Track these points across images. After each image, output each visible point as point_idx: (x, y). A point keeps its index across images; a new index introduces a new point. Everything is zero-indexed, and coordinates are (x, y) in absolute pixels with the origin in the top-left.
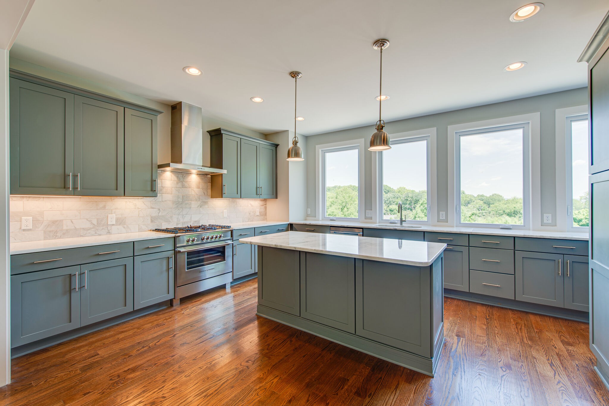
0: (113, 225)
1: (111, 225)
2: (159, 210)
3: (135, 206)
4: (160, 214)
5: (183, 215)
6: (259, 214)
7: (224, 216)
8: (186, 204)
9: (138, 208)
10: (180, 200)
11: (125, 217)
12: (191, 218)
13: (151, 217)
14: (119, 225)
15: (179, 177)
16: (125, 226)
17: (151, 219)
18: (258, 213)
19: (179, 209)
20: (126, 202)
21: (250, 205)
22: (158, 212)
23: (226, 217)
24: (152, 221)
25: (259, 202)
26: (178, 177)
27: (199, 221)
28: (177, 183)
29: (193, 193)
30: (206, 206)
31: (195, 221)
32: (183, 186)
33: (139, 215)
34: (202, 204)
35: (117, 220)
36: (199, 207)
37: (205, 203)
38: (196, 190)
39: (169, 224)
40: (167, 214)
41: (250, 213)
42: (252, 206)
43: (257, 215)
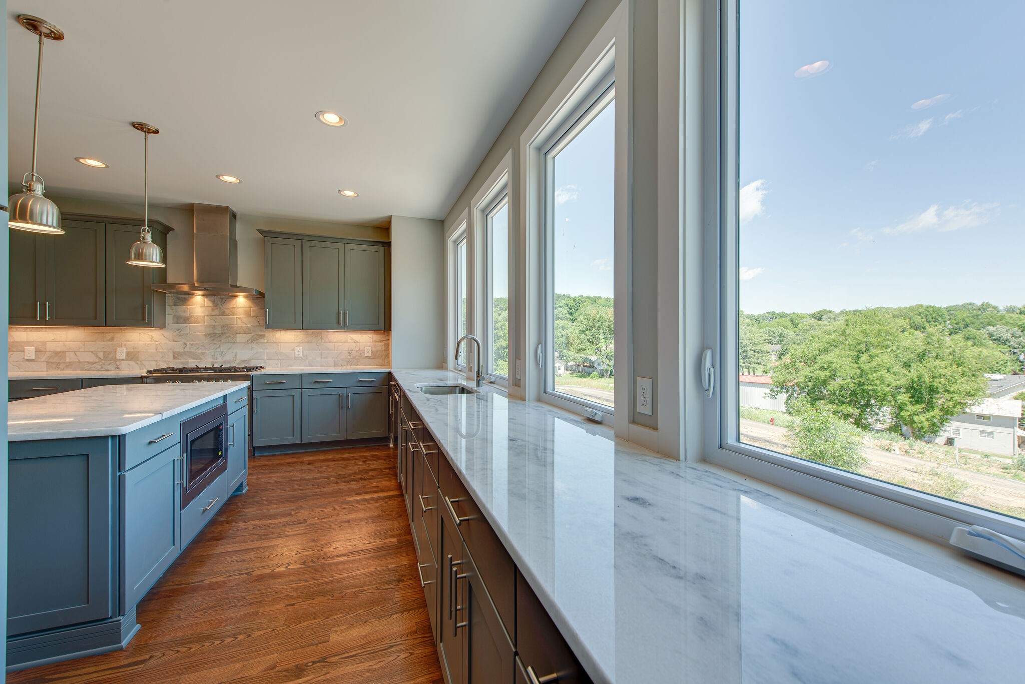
0: (123, 360)
1: (120, 359)
2: (185, 344)
3: (151, 338)
4: (187, 349)
5: (222, 352)
6: (370, 355)
7: (297, 355)
8: (227, 337)
9: (156, 341)
10: (218, 332)
11: (138, 352)
12: (236, 355)
13: (173, 352)
14: (131, 360)
15: (216, 302)
16: (138, 362)
17: (173, 355)
18: (368, 353)
19: (215, 344)
20: (140, 333)
21: (349, 341)
22: (184, 346)
23: (301, 357)
24: (175, 358)
25: (371, 336)
26: (213, 302)
27: (249, 361)
28: (213, 310)
29: (239, 322)
30: (263, 341)
31: (243, 361)
32: (223, 314)
33: (156, 350)
34: (254, 337)
35: (128, 354)
36: (250, 341)
37: (262, 336)
38: (244, 318)
39: (200, 362)
40: (197, 350)
41: (350, 353)
42: (354, 341)
43: (366, 357)
